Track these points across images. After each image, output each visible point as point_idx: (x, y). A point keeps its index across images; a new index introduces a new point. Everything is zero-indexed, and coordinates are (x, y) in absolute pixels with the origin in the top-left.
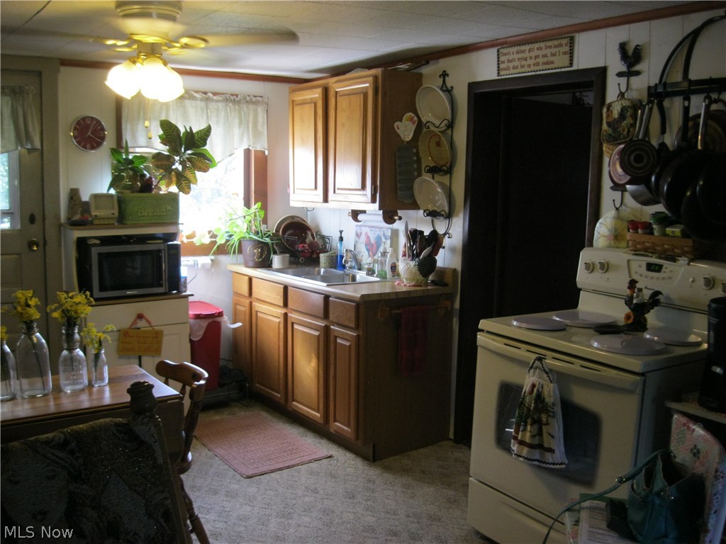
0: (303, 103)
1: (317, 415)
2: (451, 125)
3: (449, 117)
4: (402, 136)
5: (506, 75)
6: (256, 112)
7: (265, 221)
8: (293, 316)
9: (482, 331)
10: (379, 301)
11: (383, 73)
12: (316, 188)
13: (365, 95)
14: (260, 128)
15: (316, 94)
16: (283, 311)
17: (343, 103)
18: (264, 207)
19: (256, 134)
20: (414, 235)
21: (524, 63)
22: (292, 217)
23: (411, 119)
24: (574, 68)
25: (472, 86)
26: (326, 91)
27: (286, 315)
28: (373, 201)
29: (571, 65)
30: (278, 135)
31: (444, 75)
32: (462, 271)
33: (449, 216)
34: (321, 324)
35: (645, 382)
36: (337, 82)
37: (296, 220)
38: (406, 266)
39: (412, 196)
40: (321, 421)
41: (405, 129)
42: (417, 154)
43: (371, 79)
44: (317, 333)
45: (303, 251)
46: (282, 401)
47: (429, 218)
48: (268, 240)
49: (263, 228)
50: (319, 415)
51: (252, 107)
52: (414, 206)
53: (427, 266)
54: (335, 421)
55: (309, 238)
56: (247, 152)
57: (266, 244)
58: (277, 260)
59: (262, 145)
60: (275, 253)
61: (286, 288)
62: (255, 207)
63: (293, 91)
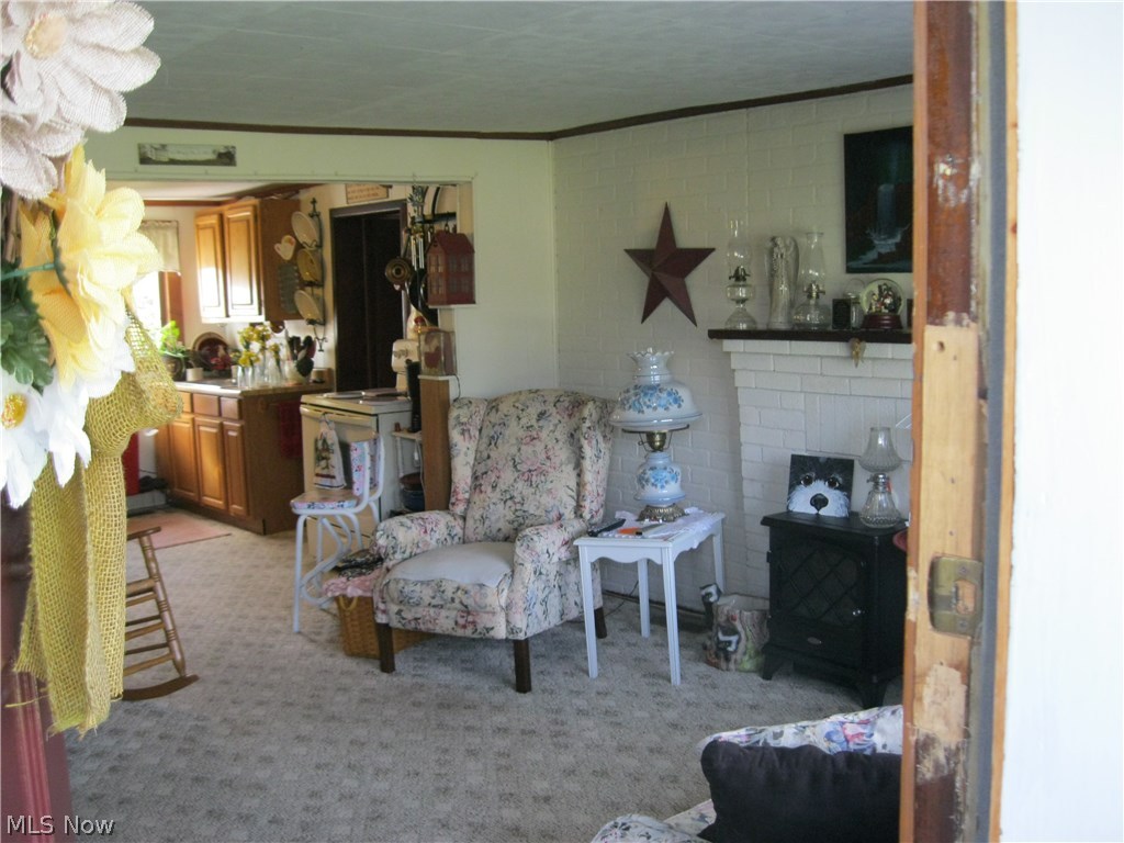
0: (205, 228)
1: (220, 503)
2: (320, 246)
3: (318, 240)
4: (282, 256)
5: (353, 204)
6: (165, 236)
7: (181, 338)
8: (199, 419)
9: (305, 404)
10: (259, 396)
11: (261, 203)
12: (219, 304)
13: (248, 221)
14: (170, 250)
15: (213, 220)
16: (191, 416)
17: (233, 227)
18: (180, 325)
19: (167, 256)
20: (293, 342)
21: (361, 194)
22: (209, 334)
23: (290, 241)
24: (390, 199)
25: (332, 211)
26: (221, 217)
27: (193, 420)
28: (260, 313)
29: (388, 196)
30: (188, 259)
31: (314, 202)
32: (337, 371)
33: (324, 323)
34: (218, 422)
35: (377, 421)
36: (230, 209)
37: (212, 336)
38: (289, 368)
39: (295, 308)
40: (223, 508)
41: (285, 250)
42: (298, 271)
43: (251, 208)
44: (214, 431)
45: (215, 365)
46: (197, 500)
47: (310, 326)
48: (180, 355)
49: (179, 345)
50: (221, 502)
51: (161, 232)
52: (297, 316)
53: (305, 366)
54: (233, 503)
55: (221, 352)
56: (161, 275)
57: (178, 359)
58: (190, 373)
59: (173, 267)
60: (190, 366)
61: (192, 395)
62: (171, 324)
63: (199, 216)
